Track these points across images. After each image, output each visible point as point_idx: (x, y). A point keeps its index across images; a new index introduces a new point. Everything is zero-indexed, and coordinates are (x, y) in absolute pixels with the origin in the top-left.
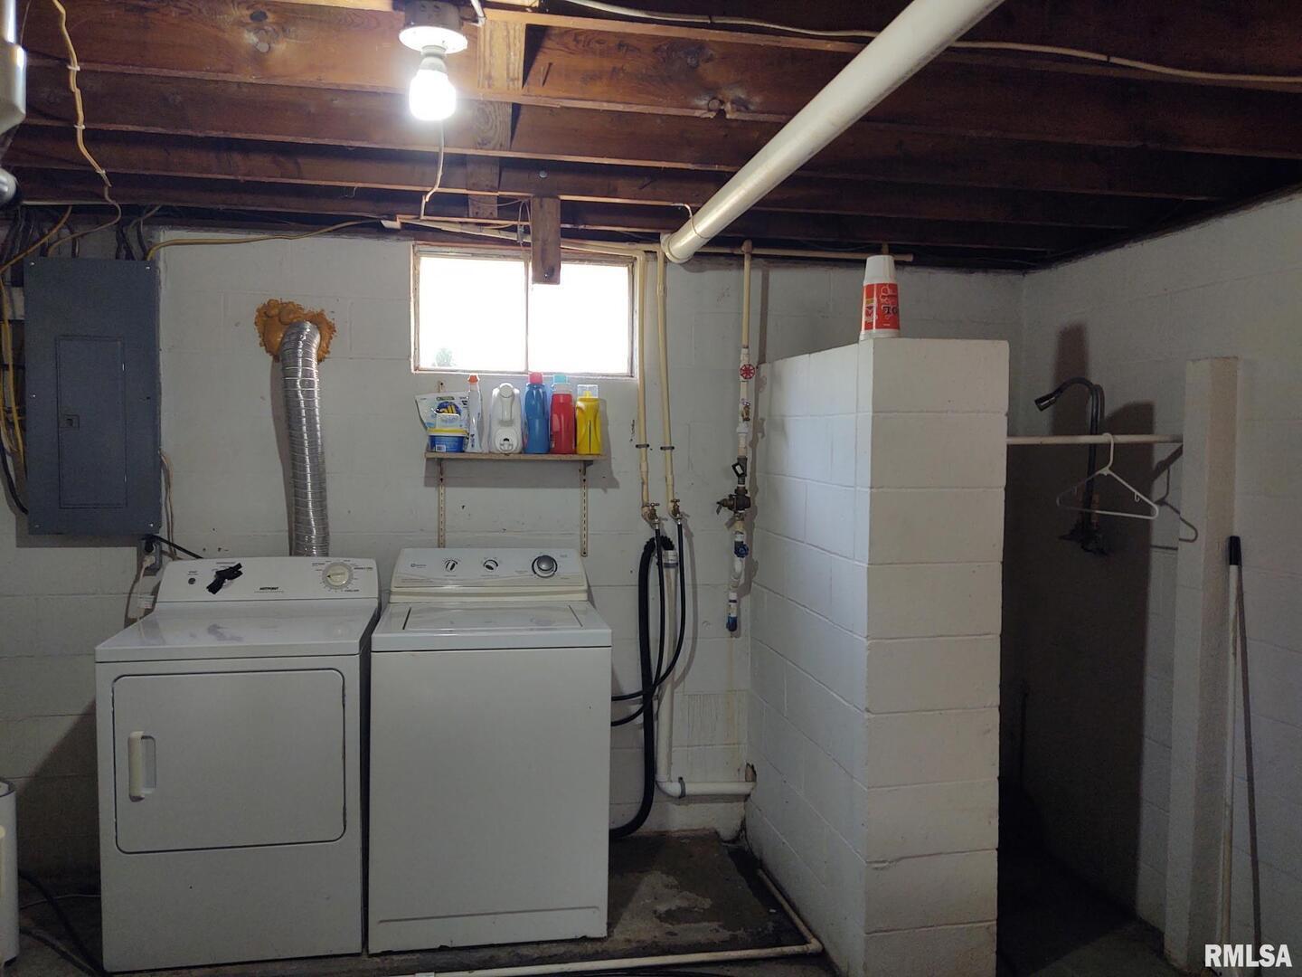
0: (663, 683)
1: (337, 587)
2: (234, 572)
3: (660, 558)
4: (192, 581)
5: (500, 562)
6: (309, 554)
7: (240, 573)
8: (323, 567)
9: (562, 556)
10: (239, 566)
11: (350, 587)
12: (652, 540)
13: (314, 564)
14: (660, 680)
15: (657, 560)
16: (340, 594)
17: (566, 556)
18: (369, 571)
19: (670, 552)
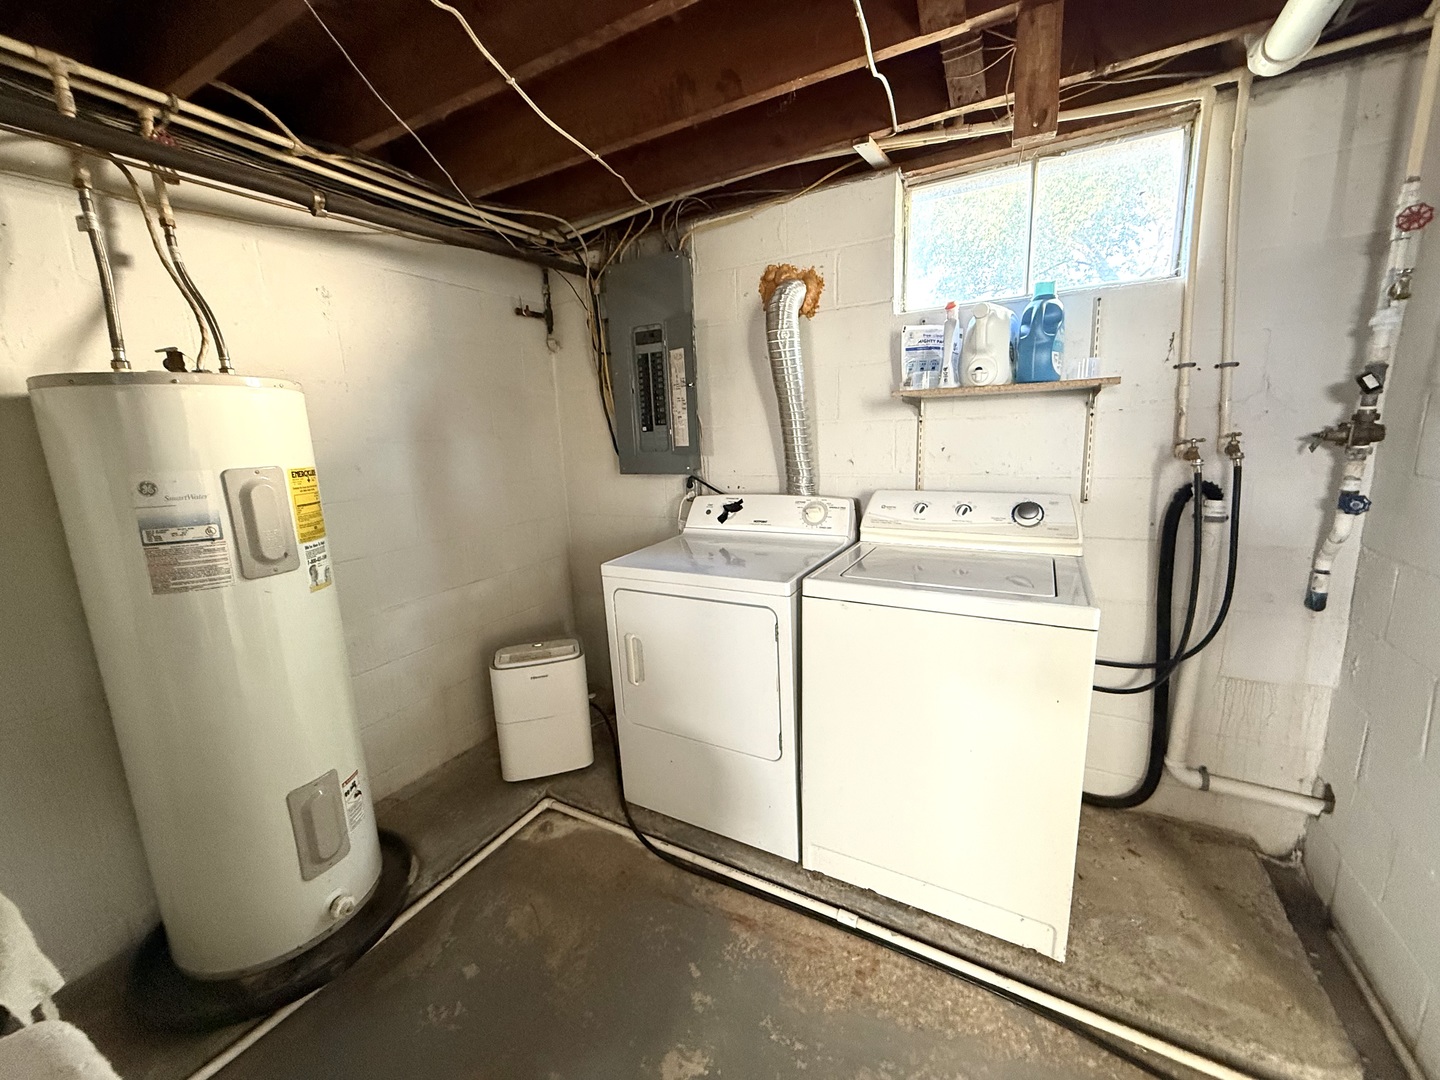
0: (1188, 659)
1: (812, 524)
2: (736, 507)
3: (1198, 508)
4: (709, 512)
5: (975, 507)
6: (798, 493)
7: (741, 507)
8: (804, 505)
9: (1052, 503)
10: (741, 501)
11: (824, 524)
12: (1188, 487)
13: (797, 502)
14: (1183, 656)
15: (1192, 511)
16: (816, 530)
17: (1057, 503)
18: (843, 511)
19: (1216, 504)
